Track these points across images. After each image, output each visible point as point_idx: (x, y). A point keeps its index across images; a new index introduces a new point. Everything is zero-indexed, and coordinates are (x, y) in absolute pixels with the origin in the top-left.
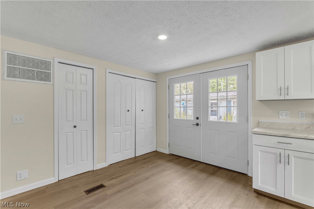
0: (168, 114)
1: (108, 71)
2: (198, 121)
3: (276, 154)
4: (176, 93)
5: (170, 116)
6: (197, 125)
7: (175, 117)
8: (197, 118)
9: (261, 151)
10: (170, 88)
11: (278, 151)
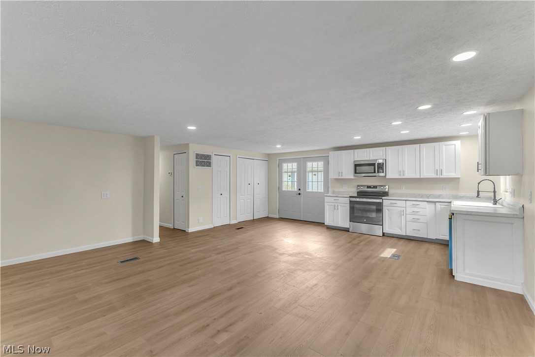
0: (278, 186)
1: (238, 156)
2: (300, 192)
4: (284, 170)
5: (280, 188)
6: (299, 194)
7: (284, 189)
8: (300, 190)
9: (328, 205)
10: (280, 166)
11: (334, 204)
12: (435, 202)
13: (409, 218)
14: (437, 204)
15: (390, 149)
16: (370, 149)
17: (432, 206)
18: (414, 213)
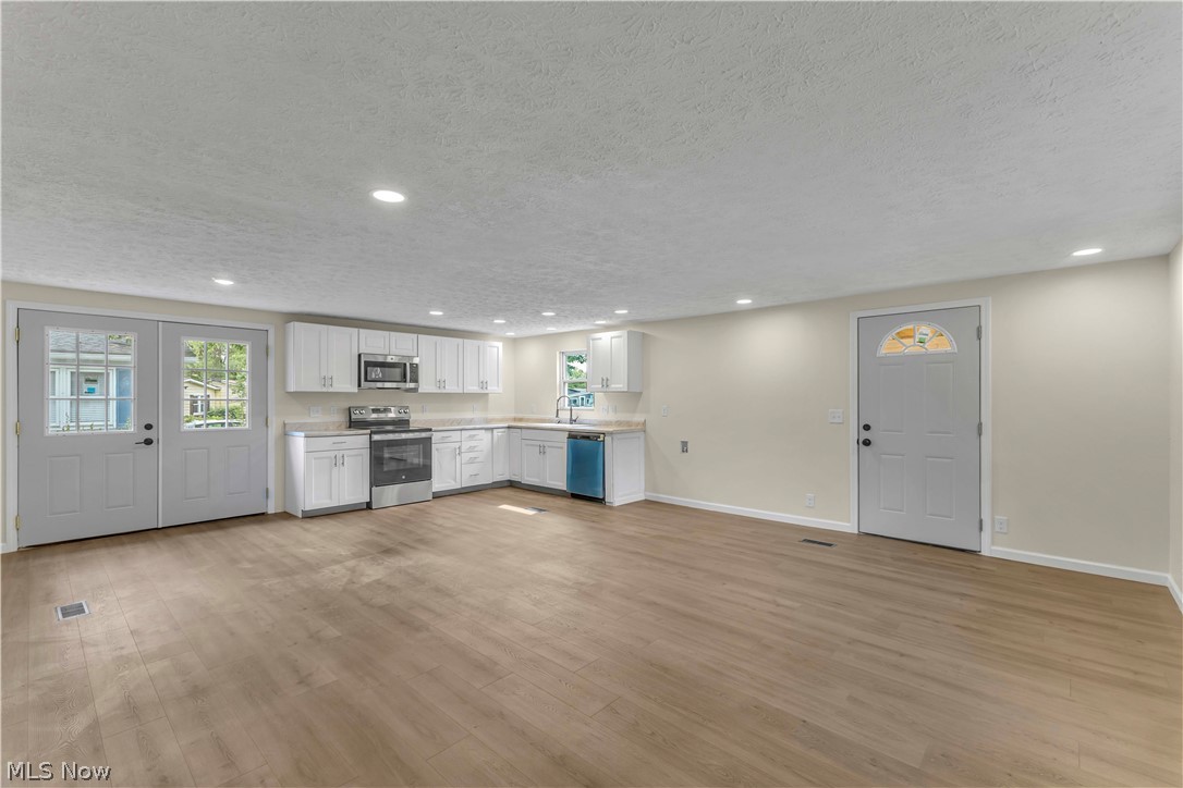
3: (330, 458)
6: (148, 442)
8: (148, 428)
9: (316, 459)
11: (332, 454)
12: (492, 429)
13: (466, 457)
14: (495, 431)
15: (426, 340)
16: (392, 333)
17: (489, 434)
18: (471, 449)
